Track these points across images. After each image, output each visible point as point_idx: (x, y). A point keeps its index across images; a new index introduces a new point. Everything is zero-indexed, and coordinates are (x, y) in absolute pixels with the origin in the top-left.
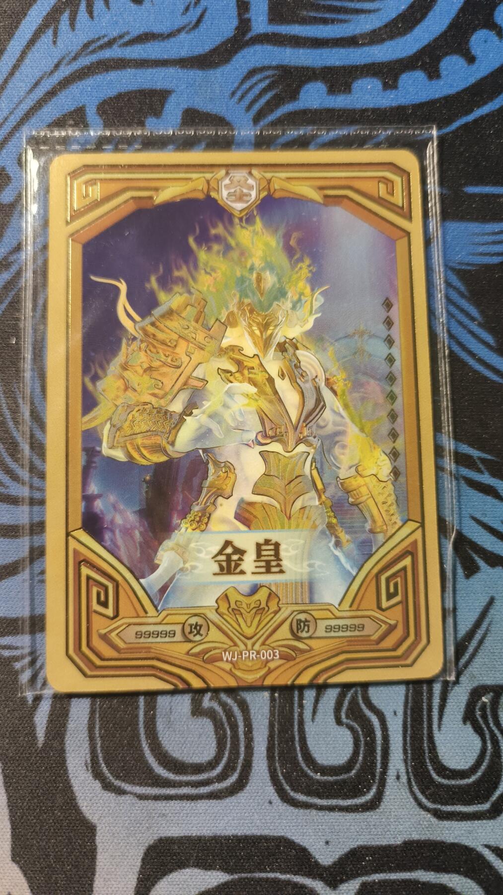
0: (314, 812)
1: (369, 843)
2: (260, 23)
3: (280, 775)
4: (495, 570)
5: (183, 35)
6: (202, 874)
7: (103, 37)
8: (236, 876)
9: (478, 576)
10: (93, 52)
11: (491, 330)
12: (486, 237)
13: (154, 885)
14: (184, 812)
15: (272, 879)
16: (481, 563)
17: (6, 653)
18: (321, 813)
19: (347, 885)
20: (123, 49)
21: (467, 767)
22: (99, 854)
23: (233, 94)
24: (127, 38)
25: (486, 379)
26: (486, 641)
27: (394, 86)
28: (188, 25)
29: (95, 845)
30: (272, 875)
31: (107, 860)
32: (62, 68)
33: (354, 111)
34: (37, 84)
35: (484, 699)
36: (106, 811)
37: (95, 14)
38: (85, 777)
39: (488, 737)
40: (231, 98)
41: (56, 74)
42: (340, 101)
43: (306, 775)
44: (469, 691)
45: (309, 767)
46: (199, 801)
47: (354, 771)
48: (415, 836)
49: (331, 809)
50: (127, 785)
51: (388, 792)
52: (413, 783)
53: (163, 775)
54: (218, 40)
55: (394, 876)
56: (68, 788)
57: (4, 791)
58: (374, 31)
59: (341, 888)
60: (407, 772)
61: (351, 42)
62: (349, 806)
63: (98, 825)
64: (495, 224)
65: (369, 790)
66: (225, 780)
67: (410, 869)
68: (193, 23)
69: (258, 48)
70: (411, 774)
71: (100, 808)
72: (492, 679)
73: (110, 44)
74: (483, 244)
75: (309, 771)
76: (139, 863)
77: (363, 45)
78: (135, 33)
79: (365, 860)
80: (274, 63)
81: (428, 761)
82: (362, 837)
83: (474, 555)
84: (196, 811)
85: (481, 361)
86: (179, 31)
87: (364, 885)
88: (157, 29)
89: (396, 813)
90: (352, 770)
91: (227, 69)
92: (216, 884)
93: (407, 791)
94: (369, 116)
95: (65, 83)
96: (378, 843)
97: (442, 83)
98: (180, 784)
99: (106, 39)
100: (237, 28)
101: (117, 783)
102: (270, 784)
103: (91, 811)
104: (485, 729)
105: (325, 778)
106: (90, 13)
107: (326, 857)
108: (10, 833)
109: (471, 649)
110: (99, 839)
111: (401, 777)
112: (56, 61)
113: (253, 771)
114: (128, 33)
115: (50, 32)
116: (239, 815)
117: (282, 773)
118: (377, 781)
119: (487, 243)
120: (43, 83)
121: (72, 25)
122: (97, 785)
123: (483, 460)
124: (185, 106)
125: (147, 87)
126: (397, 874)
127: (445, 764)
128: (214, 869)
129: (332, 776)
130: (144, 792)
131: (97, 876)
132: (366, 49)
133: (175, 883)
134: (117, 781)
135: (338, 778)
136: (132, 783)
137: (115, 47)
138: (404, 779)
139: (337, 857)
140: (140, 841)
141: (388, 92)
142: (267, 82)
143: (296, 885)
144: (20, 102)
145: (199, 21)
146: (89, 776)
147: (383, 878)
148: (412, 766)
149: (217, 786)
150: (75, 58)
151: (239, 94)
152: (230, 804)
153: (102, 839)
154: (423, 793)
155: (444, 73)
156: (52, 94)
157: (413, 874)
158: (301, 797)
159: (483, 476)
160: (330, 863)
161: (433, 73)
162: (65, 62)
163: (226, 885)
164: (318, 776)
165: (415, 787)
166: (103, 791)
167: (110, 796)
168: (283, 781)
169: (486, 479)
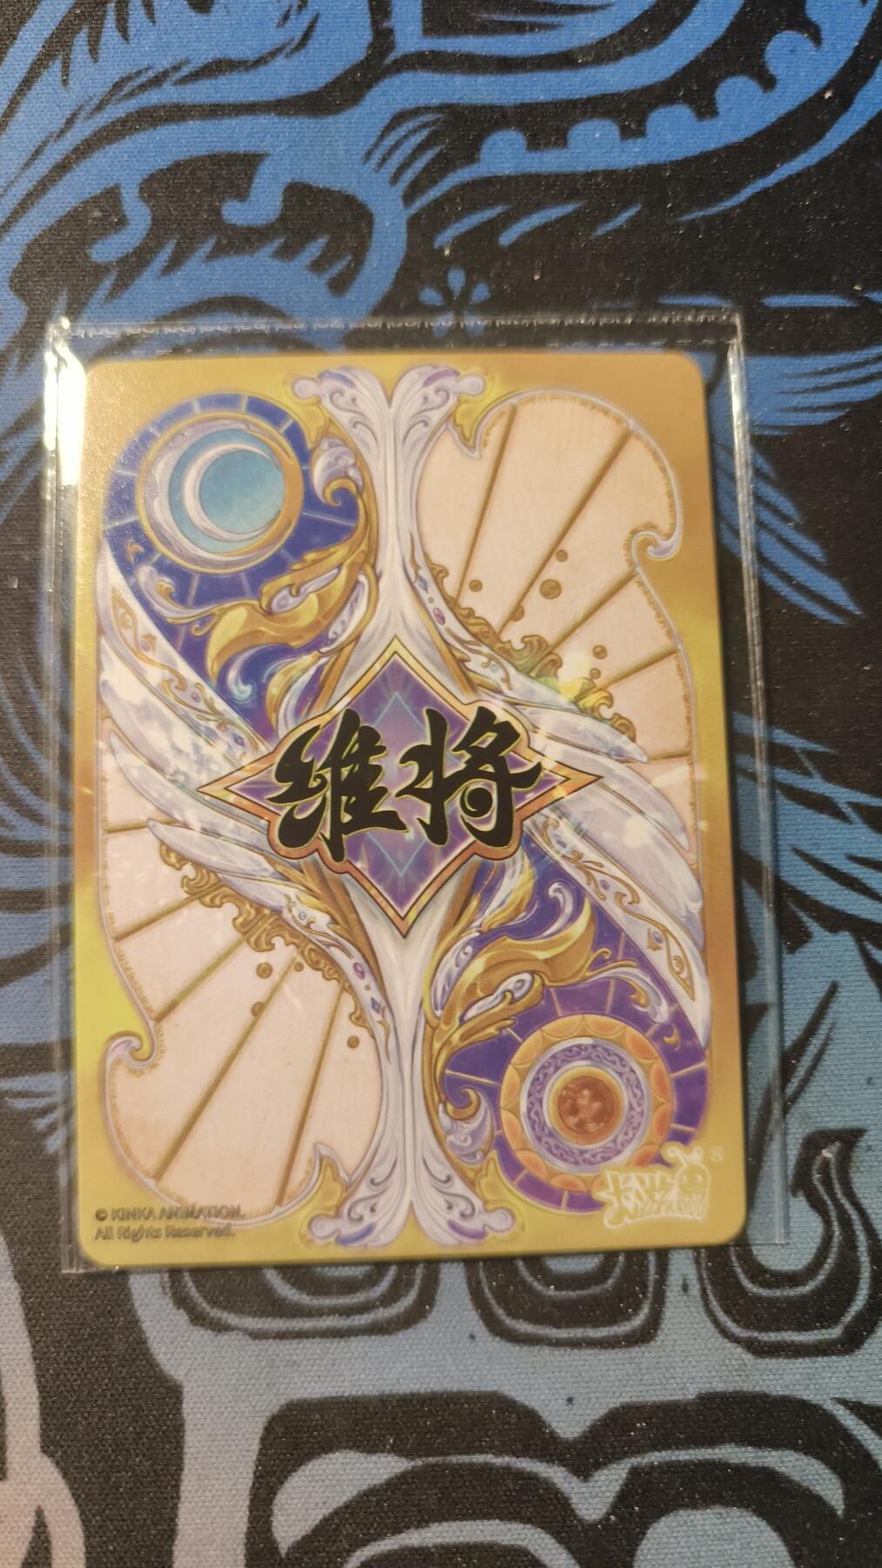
0: (546, 1350)
1: (641, 1399)
2: (409, 35)
3: (486, 1290)
4: (838, 938)
5: (280, 61)
6: (362, 1460)
7: (147, 69)
8: (419, 1462)
9: (809, 949)
10: (131, 95)
11: (816, 536)
12: (804, 380)
13: (282, 1483)
14: (330, 1356)
15: (480, 1464)
16: (814, 927)
17: (21, 1104)
18: (558, 1352)
19: (605, 1471)
20: (181, 88)
21: (800, 1267)
22: (188, 1433)
23: (369, 155)
24: (185, 71)
25: (810, 617)
26: (825, 1057)
27: (640, 132)
28: (288, 44)
29: (182, 1419)
30: (479, 1459)
31: (203, 1443)
32: (79, 124)
33: (572, 177)
34: (37, 153)
35: (826, 1153)
36: (199, 1360)
37: (132, 31)
38: (161, 1305)
39: (833, 1214)
40: (365, 163)
41: (69, 135)
42: (550, 161)
43: (529, 1290)
44: (801, 1141)
45: (536, 1277)
46: (353, 1338)
47: (610, 1281)
48: (719, 1387)
49: (575, 1344)
50: (232, 1315)
51: (669, 1312)
52: (711, 1297)
53: (290, 1297)
54: (340, 67)
55: (683, 1455)
56: (133, 1323)
57: (27, 1333)
58: (602, 42)
59: (596, 1478)
60: (701, 1279)
61: (565, 60)
62: (604, 1338)
63: (185, 1384)
64: (819, 357)
65: (636, 1311)
66: (396, 1301)
67: (712, 1443)
68: (296, 42)
69: (407, 76)
70: (706, 1282)
71: (189, 1355)
72: (838, 1119)
73: (157, 81)
74: (797, 393)
75: (535, 1284)
76: (256, 1447)
77: (585, 65)
78: (199, 61)
79: (633, 1428)
80: (435, 102)
81: (734, 1259)
82: (628, 1389)
83: (801, 914)
84: (349, 1355)
85: (801, 588)
86: (274, 54)
87: (635, 1472)
88: (234, 54)
89: (683, 1348)
90: (606, 1279)
91: (355, 114)
92: (386, 1476)
93: (701, 1309)
94: (600, 184)
95: (85, 149)
96: (655, 1398)
97: (721, 123)
98: (319, 1313)
99: (151, 74)
100: (371, 46)
101: (215, 1313)
102: (470, 1306)
103: (172, 1361)
104: (829, 1202)
105: (564, 1293)
106: (123, 28)
107: (568, 1425)
108: (37, 1405)
109: (801, 1071)
110: (187, 1407)
111: (691, 1287)
112: (68, 113)
113: (442, 1286)
114: (187, 62)
115: (56, 66)
116: (421, 1358)
117: (491, 1288)
118: (650, 1295)
119: (807, 391)
120: (47, 151)
121: (94, 50)
122: (182, 1317)
123: (810, 754)
124: (287, 179)
125: (222, 150)
126: (691, 1451)
127: (763, 1262)
128: (382, 1452)
129: (574, 1290)
130: (260, 1326)
131: (186, 1471)
132: (590, 72)
133: (317, 1478)
134: (215, 1310)
135: (585, 1292)
136: (239, 1311)
137: (167, 85)
138: (695, 1290)
139: (588, 1423)
140: (257, 1408)
141: (630, 143)
142: (425, 133)
143: (520, 1475)
144: (11, 184)
145: (307, 36)
146: (167, 1304)
147: (667, 1459)
148: (708, 1268)
149: (382, 1314)
150: (100, 108)
151: (377, 156)
152: (404, 1342)
153: (192, 1408)
154: (727, 1312)
155: (722, 106)
156: (62, 168)
157: (717, 1451)
158: (524, 1327)
159: (811, 781)
160: (576, 1435)
161: (705, 108)
162: (83, 114)
163: (402, 1479)
164: (551, 1291)
165: (715, 1303)
166: (191, 1327)
167: (203, 1335)
168: (493, 1302)
169: (817, 785)
